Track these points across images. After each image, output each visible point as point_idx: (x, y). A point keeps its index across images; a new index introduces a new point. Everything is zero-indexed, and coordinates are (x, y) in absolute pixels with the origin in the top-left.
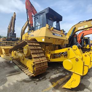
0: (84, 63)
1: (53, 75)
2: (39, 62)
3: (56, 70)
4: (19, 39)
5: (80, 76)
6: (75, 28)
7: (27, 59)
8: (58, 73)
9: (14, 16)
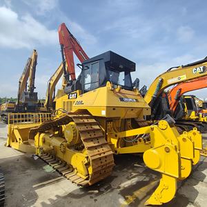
0: (179, 154)
1: (125, 181)
2: (99, 156)
3: (131, 171)
4: (43, 104)
5: (174, 179)
6: (162, 81)
7: (71, 150)
8: (134, 177)
9: (33, 58)
